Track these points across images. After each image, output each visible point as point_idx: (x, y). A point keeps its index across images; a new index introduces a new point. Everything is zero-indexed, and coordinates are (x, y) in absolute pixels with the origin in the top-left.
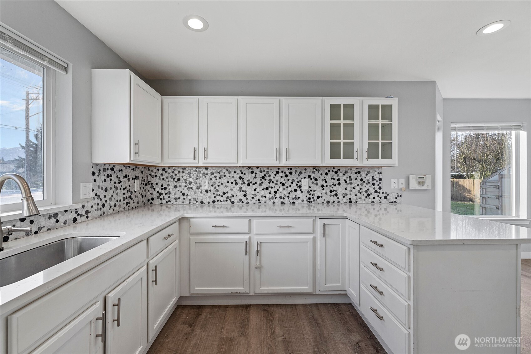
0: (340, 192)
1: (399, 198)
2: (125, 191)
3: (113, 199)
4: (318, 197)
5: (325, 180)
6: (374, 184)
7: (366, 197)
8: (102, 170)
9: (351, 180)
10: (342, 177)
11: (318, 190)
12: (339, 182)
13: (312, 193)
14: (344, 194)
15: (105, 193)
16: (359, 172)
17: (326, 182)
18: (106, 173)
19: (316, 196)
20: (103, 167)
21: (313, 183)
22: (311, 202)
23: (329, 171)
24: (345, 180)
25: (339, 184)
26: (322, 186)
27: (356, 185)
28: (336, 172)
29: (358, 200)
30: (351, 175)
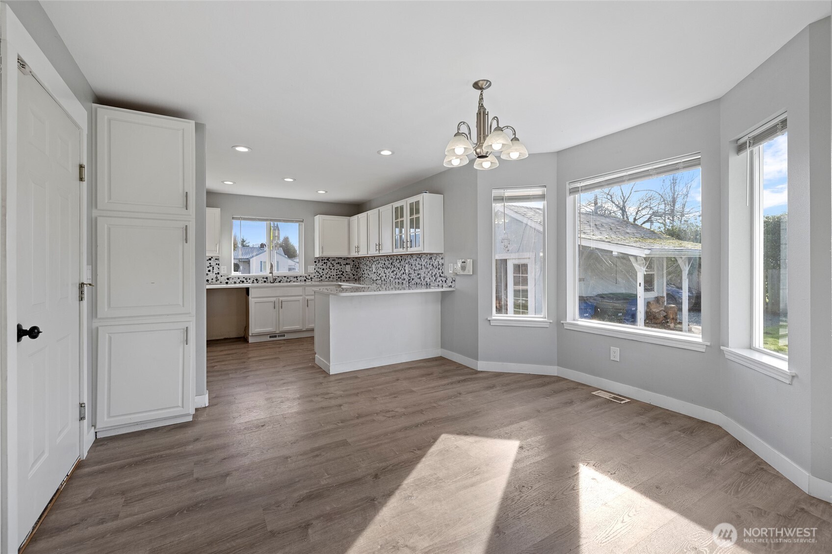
0: (422, 275)
1: (453, 282)
2: (338, 271)
3: (328, 274)
4: (413, 279)
5: (416, 265)
6: (439, 269)
7: (435, 280)
8: (320, 261)
9: (427, 265)
10: (423, 262)
11: (413, 273)
12: (422, 267)
13: (410, 275)
14: (424, 277)
15: (322, 271)
16: (431, 258)
17: (416, 267)
18: (323, 262)
19: (412, 277)
20: (321, 259)
21: (410, 267)
22: (410, 283)
24: (424, 265)
26: (414, 270)
27: (430, 269)
29: (431, 282)
30: (428, 261)
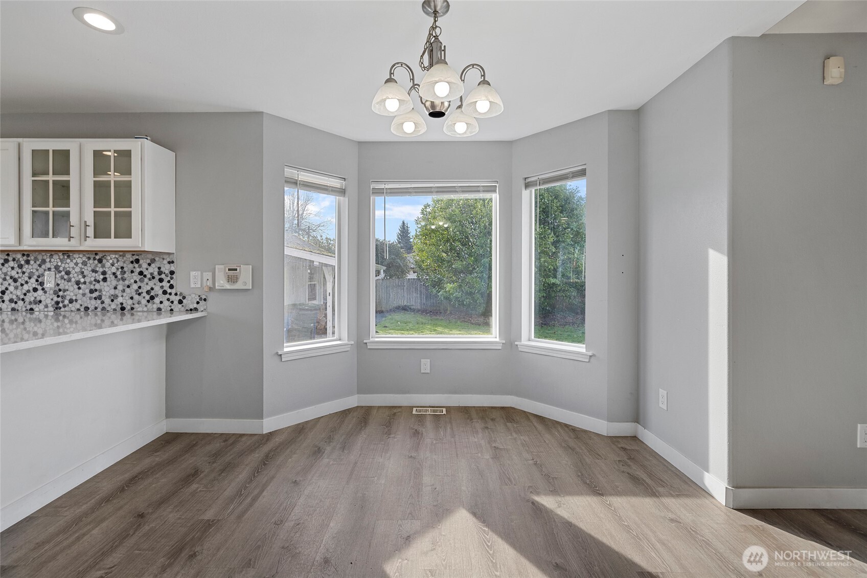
0: (106, 292)
1: (202, 303)
4: (71, 301)
5: (82, 273)
6: (161, 280)
7: (148, 301)
9: (123, 273)
10: (108, 268)
11: (71, 289)
12: (105, 276)
13: (61, 293)
14: (112, 295)
16: (137, 261)
17: (84, 277)
19: (68, 298)
21: (62, 278)
22: (60, 308)
23: (89, 258)
24: (114, 274)
25: (105, 280)
26: (78, 283)
27: (132, 281)
28: (100, 261)
29: (136, 306)
30: (125, 265)
